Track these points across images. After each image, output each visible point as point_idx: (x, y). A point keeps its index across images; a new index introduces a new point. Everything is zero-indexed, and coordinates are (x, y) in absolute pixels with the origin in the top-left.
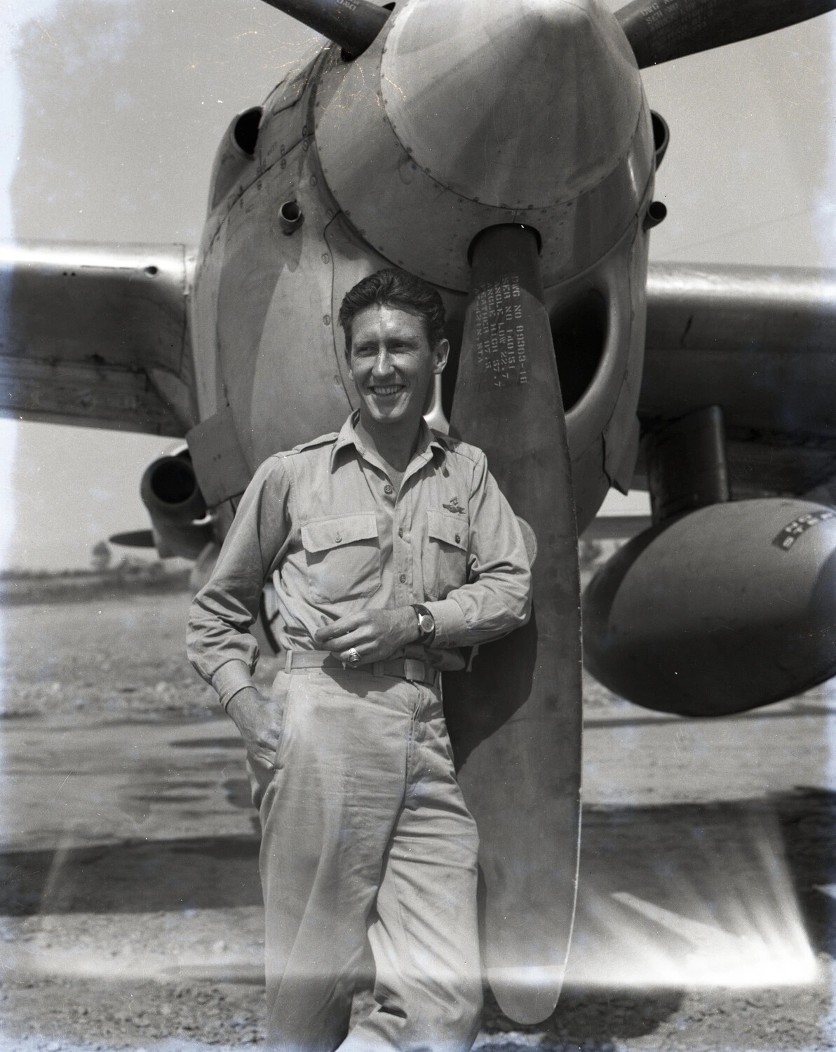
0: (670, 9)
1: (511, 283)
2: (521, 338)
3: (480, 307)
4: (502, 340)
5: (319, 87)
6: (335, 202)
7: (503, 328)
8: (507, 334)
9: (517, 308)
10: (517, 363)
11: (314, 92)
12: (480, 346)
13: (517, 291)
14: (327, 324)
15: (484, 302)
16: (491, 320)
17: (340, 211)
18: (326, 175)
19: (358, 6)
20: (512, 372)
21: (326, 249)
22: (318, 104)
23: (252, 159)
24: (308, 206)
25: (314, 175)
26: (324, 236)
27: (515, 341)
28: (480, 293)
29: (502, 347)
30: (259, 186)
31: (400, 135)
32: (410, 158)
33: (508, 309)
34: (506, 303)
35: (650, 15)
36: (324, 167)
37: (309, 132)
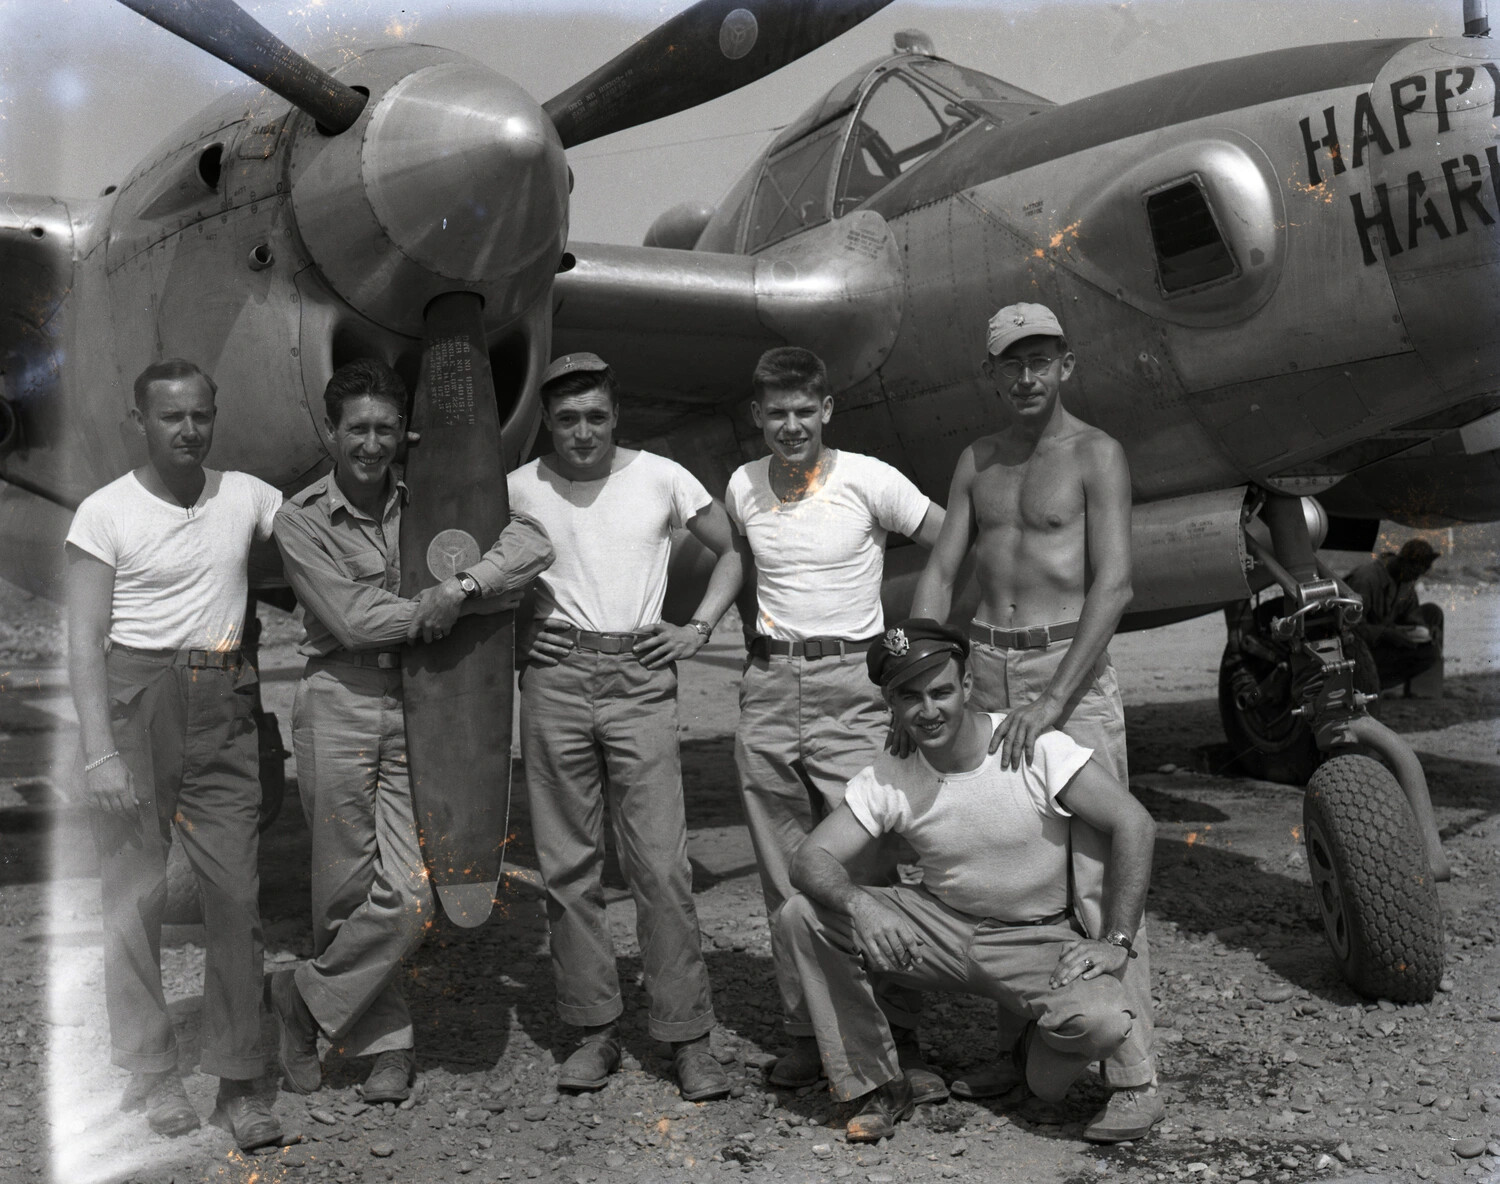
0: (591, 104)
1: (462, 341)
2: (470, 387)
3: (435, 356)
4: (454, 387)
5: (294, 151)
6: (309, 255)
7: (454, 377)
8: (458, 383)
9: (467, 362)
10: (466, 408)
11: (288, 154)
12: (434, 390)
13: (467, 347)
14: (295, 355)
15: (438, 354)
16: (444, 369)
17: (313, 263)
18: (301, 230)
19: (339, 93)
20: (462, 414)
21: (295, 291)
22: (294, 166)
23: (216, 193)
24: (280, 252)
25: (289, 228)
26: (294, 279)
27: (465, 389)
28: (436, 343)
29: (454, 393)
30: (224, 220)
31: (379, 216)
32: (385, 235)
33: (459, 362)
34: (457, 357)
35: (575, 110)
36: (300, 223)
37: (284, 189)
